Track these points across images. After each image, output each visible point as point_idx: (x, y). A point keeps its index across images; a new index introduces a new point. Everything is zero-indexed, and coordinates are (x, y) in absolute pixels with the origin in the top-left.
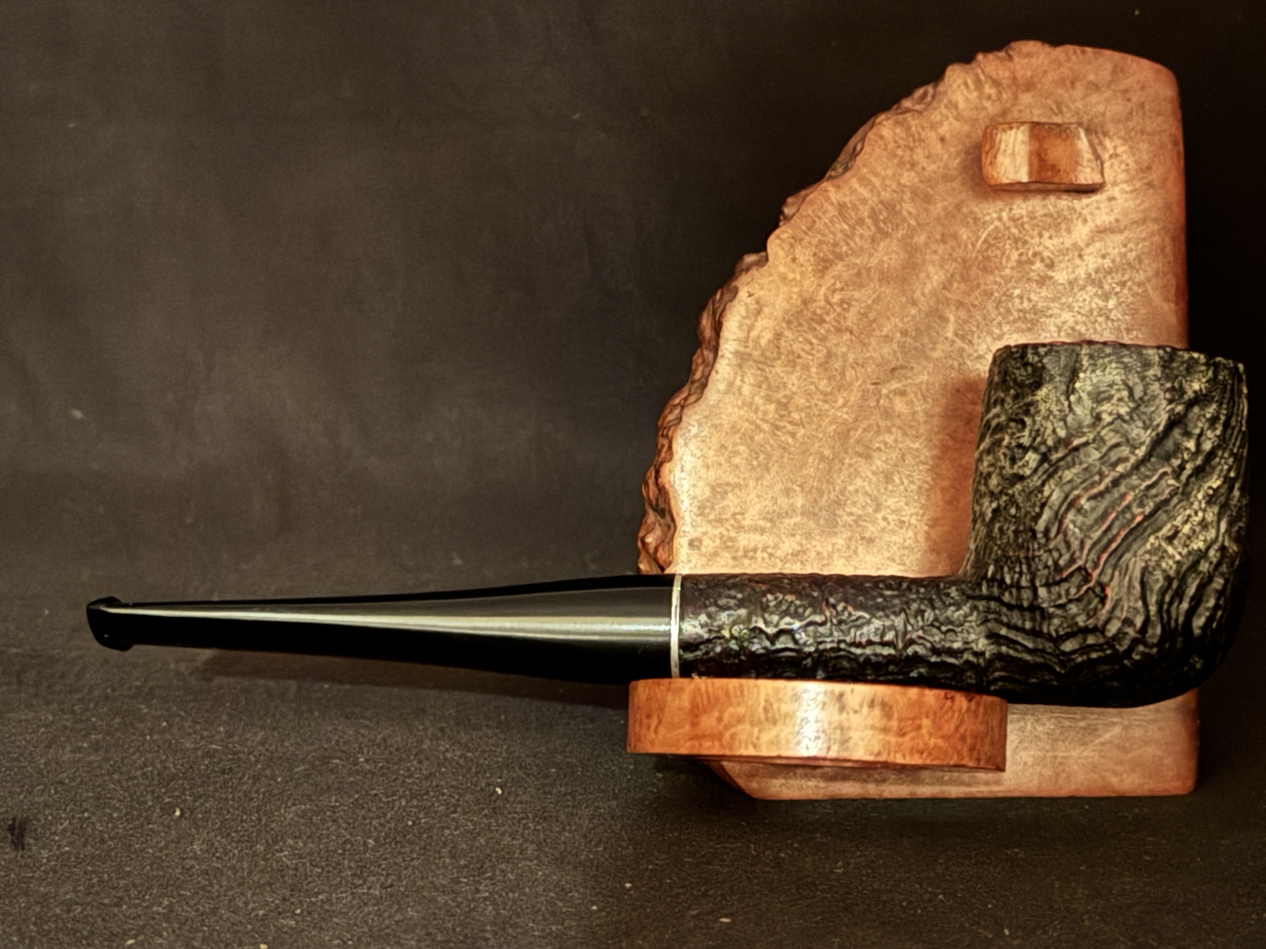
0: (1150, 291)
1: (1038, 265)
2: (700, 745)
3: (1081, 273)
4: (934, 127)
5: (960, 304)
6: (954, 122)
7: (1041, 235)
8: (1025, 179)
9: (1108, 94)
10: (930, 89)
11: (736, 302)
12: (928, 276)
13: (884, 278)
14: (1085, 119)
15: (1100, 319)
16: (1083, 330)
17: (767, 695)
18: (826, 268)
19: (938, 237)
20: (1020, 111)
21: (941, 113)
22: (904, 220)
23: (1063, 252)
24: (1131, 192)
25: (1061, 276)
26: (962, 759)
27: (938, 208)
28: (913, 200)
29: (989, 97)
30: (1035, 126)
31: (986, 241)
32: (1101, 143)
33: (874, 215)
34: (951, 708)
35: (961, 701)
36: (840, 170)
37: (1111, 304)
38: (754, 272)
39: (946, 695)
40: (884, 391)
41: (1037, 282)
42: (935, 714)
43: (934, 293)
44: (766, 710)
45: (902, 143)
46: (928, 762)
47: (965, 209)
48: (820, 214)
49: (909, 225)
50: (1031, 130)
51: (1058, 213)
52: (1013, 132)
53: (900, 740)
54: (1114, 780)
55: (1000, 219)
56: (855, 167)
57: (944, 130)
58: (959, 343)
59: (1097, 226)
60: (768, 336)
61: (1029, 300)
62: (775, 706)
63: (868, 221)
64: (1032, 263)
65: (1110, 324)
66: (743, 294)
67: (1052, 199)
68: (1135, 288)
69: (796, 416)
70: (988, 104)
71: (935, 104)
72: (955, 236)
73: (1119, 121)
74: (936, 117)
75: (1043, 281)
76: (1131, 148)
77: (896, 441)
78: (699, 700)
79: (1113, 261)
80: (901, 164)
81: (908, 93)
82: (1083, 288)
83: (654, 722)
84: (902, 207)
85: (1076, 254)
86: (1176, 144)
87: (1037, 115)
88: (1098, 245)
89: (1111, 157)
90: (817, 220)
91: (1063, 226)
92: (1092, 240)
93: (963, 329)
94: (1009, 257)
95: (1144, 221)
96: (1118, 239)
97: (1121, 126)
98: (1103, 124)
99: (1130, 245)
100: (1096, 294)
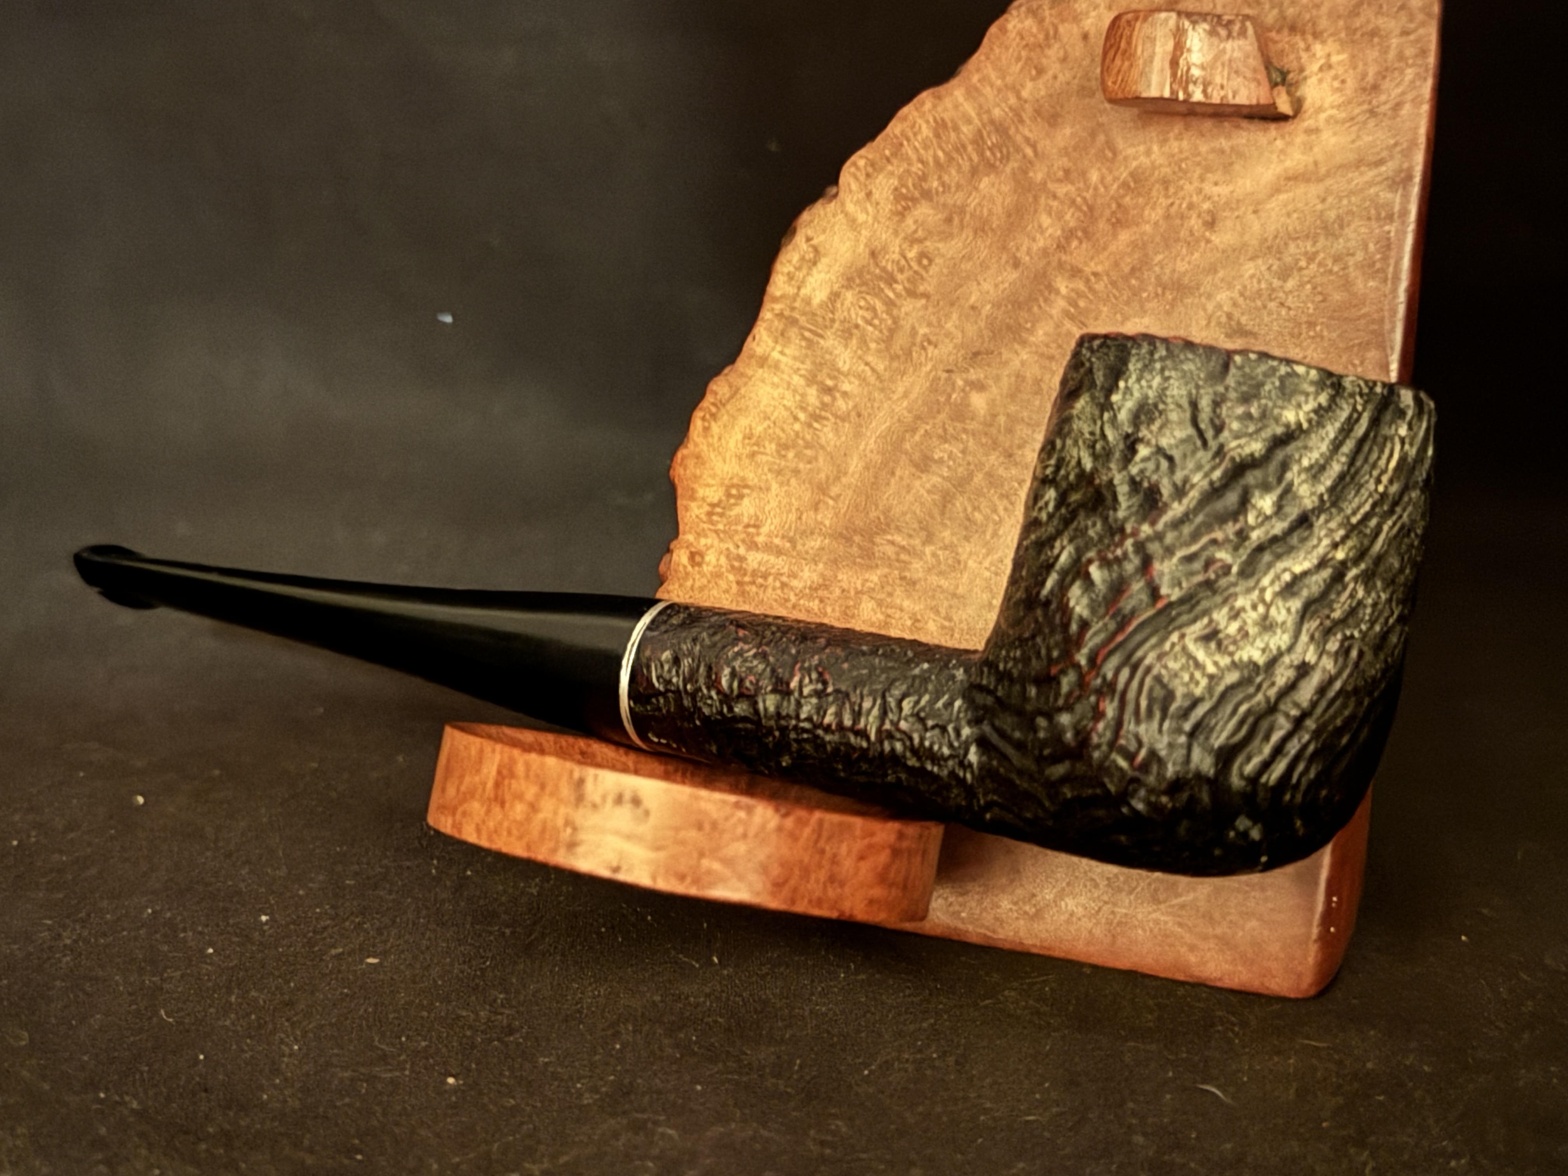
0: (1351, 269)
1: (1193, 223)
3: (1253, 236)
4: (1075, 19)
5: (1076, 272)
7: (1202, 179)
11: (790, 248)
12: (1041, 229)
13: (982, 228)
16: (1244, 320)
18: (908, 209)
19: (1061, 174)
22: (1018, 149)
23: (1234, 204)
24: (1344, 122)
25: (1222, 238)
27: (1065, 135)
28: (1034, 122)
31: (1123, 184)
32: (1308, 49)
33: (979, 140)
34: (743, 822)
35: (765, 813)
37: (1290, 284)
38: (817, 208)
39: (737, 803)
40: (960, 383)
41: (1188, 244)
43: (1045, 252)
44: (498, 786)
45: (1031, 40)
47: (1102, 138)
48: (910, 135)
49: (1024, 156)
53: (653, 854)
55: (1148, 153)
56: (965, 73)
57: (1089, 23)
59: (1285, 170)
60: (820, 296)
62: (508, 783)
63: (970, 148)
64: (1184, 218)
65: (1284, 312)
66: (800, 237)
68: (1329, 263)
69: (842, 406)
72: (1084, 175)
73: (1338, 17)
75: (1194, 243)
76: (1353, 57)
77: (965, 451)
79: (1302, 222)
80: (1026, 69)
82: (1253, 258)
84: (1018, 130)
85: (1251, 209)
88: (1283, 197)
89: (1321, 69)
90: (905, 143)
91: (1237, 167)
92: (1277, 190)
93: (1075, 305)
94: (1153, 208)
95: (1359, 163)
96: (1314, 190)
97: (1341, 23)
98: (1314, 20)
99: (1331, 200)
100: (1270, 269)
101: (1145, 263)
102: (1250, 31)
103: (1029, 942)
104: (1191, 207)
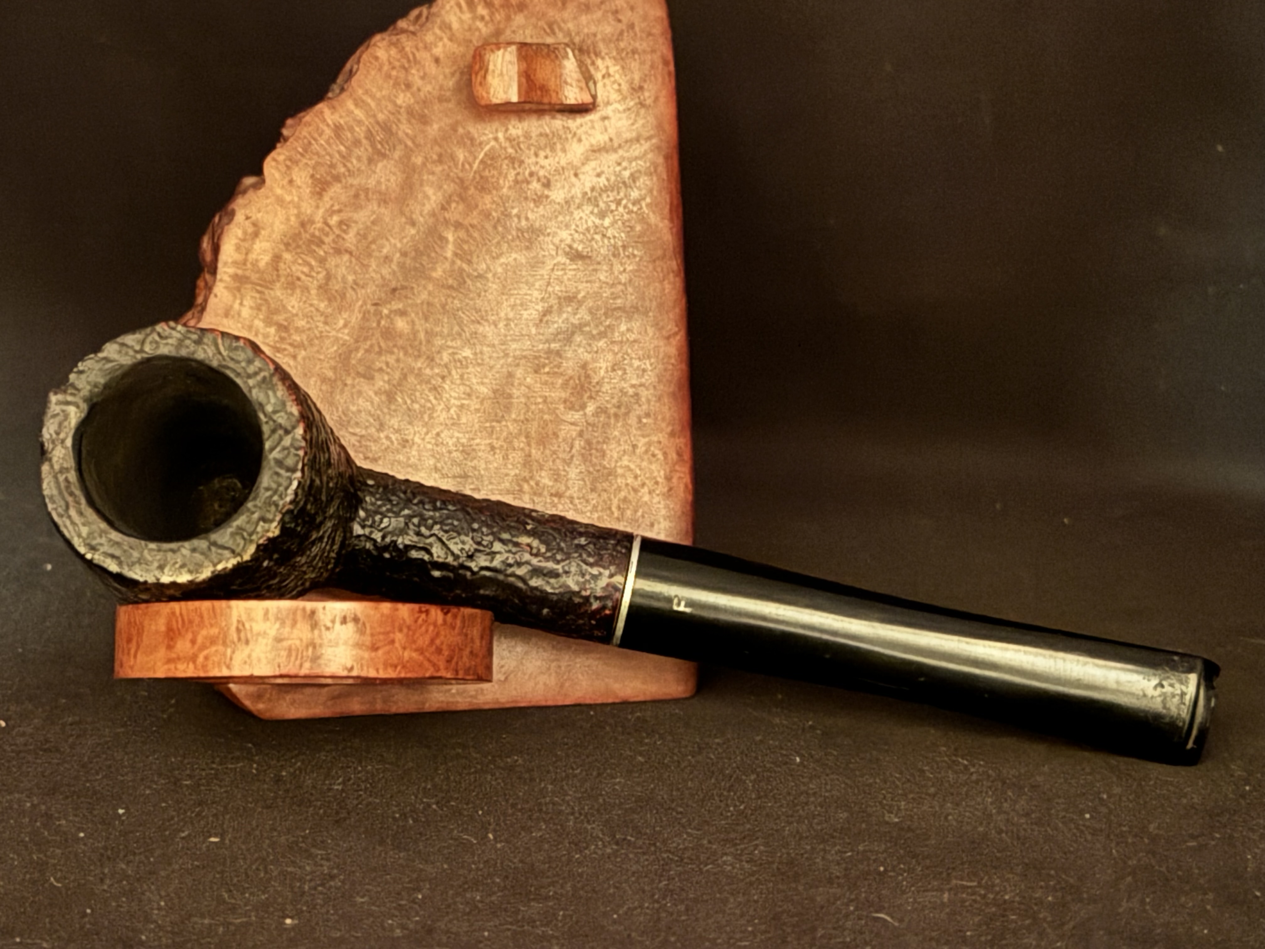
0: (645, 209)
1: (535, 185)
2: (176, 669)
3: (577, 191)
4: (427, 48)
5: (458, 225)
6: (449, 43)
7: (536, 155)
8: (515, 99)
9: (599, 14)
10: (424, 10)
11: (232, 226)
12: (427, 197)
13: (384, 200)
14: (577, 40)
15: (598, 237)
17: (240, 616)
18: (324, 190)
19: (435, 157)
20: (514, 32)
21: (434, 34)
22: (400, 141)
23: (561, 171)
24: (624, 111)
25: (557, 195)
26: (438, 670)
27: (434, 129)
28: (409, 122)
29: (482, 18)
30: (523, 46)
31: (482, 162)
32: (593, 63)
33: (370, 136)
34: (425, 621)
35: (436, 613)
36: (337, 91)
37: (607, 222)
38: (250, 194)
39: (420, 608)
40: (385, 311)
41: (534, 200)
42: (409, 627)
43: (433, 214)
44: (238, 630)
45: (397, 64)
46: (403, 675)
47: (461, 130)
48: (316, 135)
49: (406, 146)
50: (519, 50)
51: (553, 133)
52: (500, 53)
53: (373, 654)
54: (618, 686)
55: (496, 139)
56: (350, 89)
57: (438, 51)
58: (459, 263)
59: (592, 145)
60: (265, 260)
61: (527, 219)
62: (247, 626)
63: (364, 142)
64: (528, 183)
65: (606, 241)
66: (239, 217)
67: (547, 118)
68: (630, 206)
69: (297, 338)
70: (480, 24)
71: (429, 25)
72: (453, 157)
73: (610, 42)
74: (429, 38)
75: (539, 200)
76: (623, 68)
77: (398, 360)
78: (174, 623)
79: (608, 180)
80: (396, 84)
81: (404, 14)
82: (579, 207)
83: (133, 646)
84: (398, 128)
85: (572, 172)
86: (666, 63)
87: (529, 36)
88: (593, 164)
89: (604, 77)
90: (313, 142)
91: (559, 145)
92: (587, 159)
93: (462, 249)
94: (506, 177)
95: (637, 140)
96: (613, 157)
97: (612, 46)
98: (594, 45)
99: (624, 164)
100: (592, 213)
101: (506, 214)
102: (571, 55)
103: (503, 700)
104: (532, 174)
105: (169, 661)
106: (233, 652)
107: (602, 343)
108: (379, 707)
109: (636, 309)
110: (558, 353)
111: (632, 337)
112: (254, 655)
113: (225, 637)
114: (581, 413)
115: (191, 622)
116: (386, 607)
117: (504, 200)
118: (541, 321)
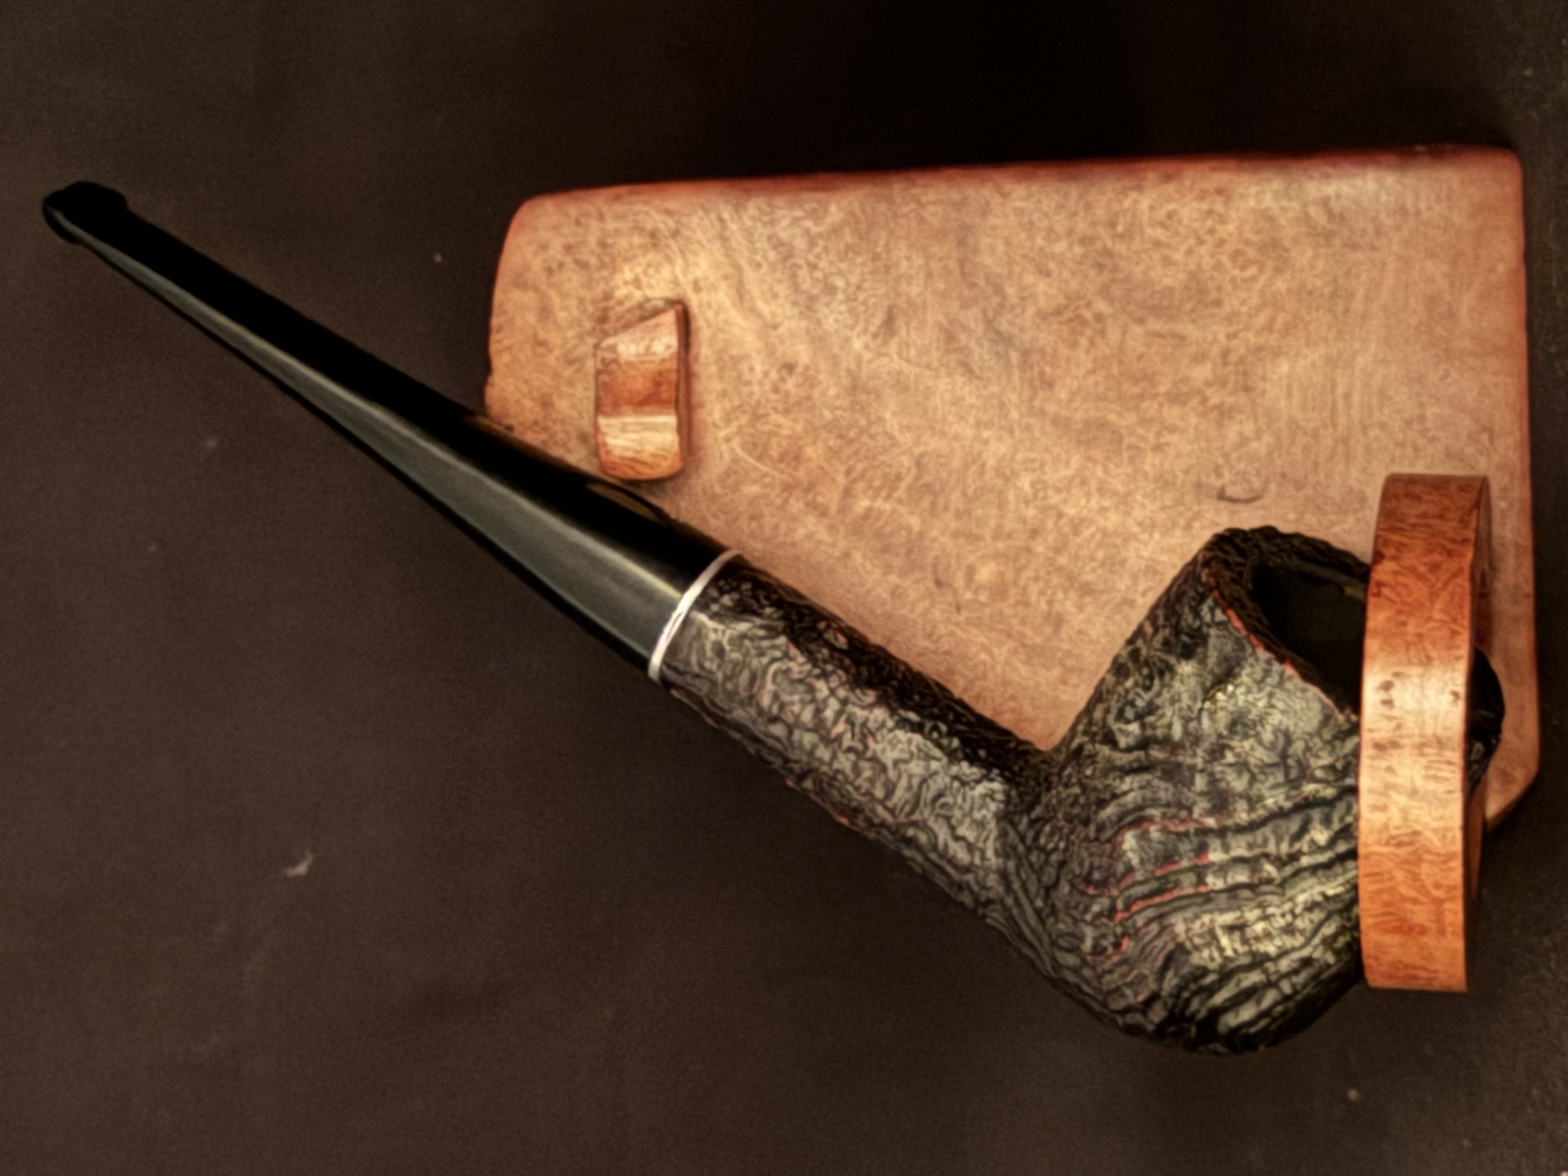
0: (821, 229)
1: (790, 384)
2: (1452, 924)
3: (798, 325)
5: (847, 493)
7: (749, 383)
8: (672, 418)
9: (553, 294)
12: (809, 536)
14: (589, 326)
17: (1380, 842)
20: (580, 414)
23: (770, 351)
24: (685, 259)
25: (803, 354)
26: (1462, 570)
30: (599, 408)
31: (760, 458)
32: (620, 303)
34: (1393, 588)
35: (1382, 572)
37: (840, 283)
39: (1374, 595)
40: (968, 595)
41: (811, 387)
42: (1399, 612)
43: (833, 528)
44: (1400, 844)
46: (1467, 622)
47: (716, 488)
50: (606, 414)
51: (718, 359)
52: (610, 441)
53: (1436, 663)
54: (1501, 268)
55: (728, 440)
58: (900, 493)
59: (734, 305)
61: (837, 397)
62: (1394, 832)
64: (787, 394)
65: (867, 285)
67: (698, 368)
68: (817, 250)
72: (754, 501)
73: (590, 279)
75: (810, 381)
76: (626, 260)
77: (1036, 579)
78: (1389, 925)
79: (781, 282)
82: (819, 322)
83: (1422, 974)
85: (772, 332)
86: (617, 198)
88: (759, 304)
89: (639, 288)
91: (734, 352)
92: (755, 312)
93: (880, 489)
94: (780, 426)
95: (724, 239)
96: (750, 276)
97: (596, 276)
98: (594, 302)
99: (758, 258)
100: (828, 305)
101: (832, 426)
102: (610, 341)
103: (1518, 435)
104: (776, 390)
105: (1442, 932)
106: (1428, 851)
107: (1011, 291)
108: (1525, 609)
109: (962, 243)
110: (1025, 354)
111: (1001, 247)
112: (1434, 825)
113: (1407, 862)
114: (1109, 322)
115: (1387, 904)
116: (1371, 645)
117: (812, 430)
118: (979, 378)
